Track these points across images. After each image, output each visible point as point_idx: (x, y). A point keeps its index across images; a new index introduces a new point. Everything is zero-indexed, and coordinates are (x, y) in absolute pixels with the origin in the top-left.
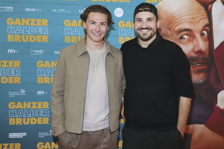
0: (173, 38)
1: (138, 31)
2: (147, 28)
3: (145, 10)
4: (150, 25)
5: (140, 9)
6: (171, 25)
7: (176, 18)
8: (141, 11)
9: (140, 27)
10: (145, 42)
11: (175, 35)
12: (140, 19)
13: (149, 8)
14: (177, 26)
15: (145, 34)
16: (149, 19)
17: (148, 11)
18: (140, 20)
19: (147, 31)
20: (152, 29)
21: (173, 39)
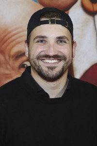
0: (9, 67)
1: (37, 62)
2: (56, 57)
3: (53, 22)
4: (62, 50)
5: (43, 19)
6: (4, 46)
7: (12, 33)
8: (46, 22)
9: (43, 54)
10: (52, 84)
11: (11, 62)
12: (43, 37)
13: (60, 17)
14: (13, 46)
15: (52, 68)
16: (60, 40)
17: (58, 22)
18: (42, 40)
19: (55, 61)
20: (65, 59)
21: (7, 69)
